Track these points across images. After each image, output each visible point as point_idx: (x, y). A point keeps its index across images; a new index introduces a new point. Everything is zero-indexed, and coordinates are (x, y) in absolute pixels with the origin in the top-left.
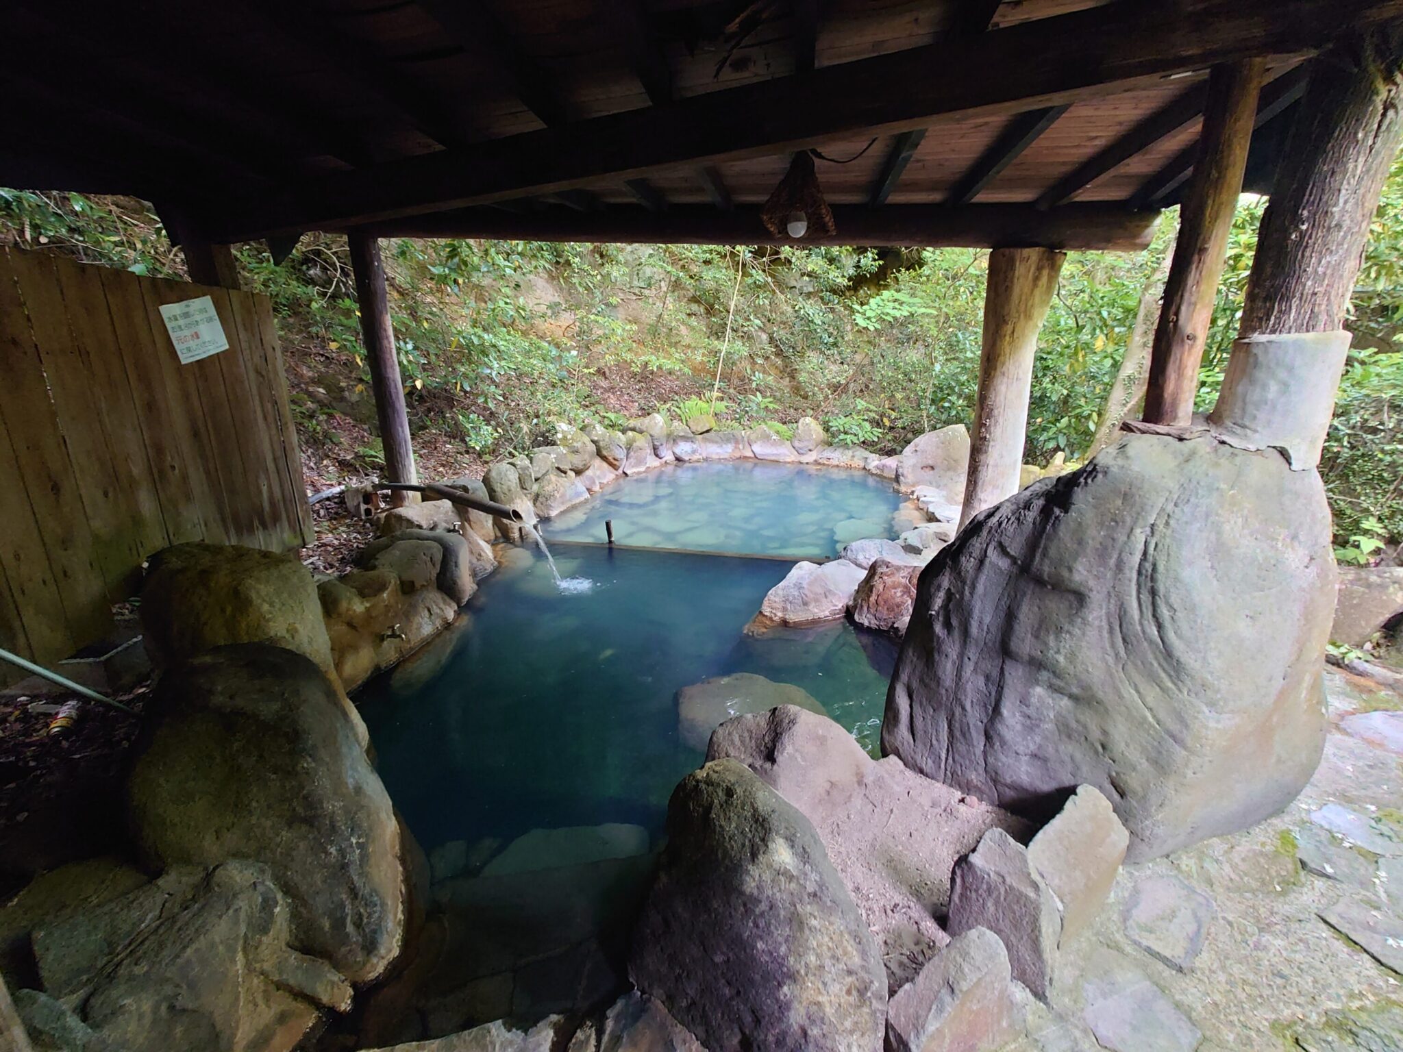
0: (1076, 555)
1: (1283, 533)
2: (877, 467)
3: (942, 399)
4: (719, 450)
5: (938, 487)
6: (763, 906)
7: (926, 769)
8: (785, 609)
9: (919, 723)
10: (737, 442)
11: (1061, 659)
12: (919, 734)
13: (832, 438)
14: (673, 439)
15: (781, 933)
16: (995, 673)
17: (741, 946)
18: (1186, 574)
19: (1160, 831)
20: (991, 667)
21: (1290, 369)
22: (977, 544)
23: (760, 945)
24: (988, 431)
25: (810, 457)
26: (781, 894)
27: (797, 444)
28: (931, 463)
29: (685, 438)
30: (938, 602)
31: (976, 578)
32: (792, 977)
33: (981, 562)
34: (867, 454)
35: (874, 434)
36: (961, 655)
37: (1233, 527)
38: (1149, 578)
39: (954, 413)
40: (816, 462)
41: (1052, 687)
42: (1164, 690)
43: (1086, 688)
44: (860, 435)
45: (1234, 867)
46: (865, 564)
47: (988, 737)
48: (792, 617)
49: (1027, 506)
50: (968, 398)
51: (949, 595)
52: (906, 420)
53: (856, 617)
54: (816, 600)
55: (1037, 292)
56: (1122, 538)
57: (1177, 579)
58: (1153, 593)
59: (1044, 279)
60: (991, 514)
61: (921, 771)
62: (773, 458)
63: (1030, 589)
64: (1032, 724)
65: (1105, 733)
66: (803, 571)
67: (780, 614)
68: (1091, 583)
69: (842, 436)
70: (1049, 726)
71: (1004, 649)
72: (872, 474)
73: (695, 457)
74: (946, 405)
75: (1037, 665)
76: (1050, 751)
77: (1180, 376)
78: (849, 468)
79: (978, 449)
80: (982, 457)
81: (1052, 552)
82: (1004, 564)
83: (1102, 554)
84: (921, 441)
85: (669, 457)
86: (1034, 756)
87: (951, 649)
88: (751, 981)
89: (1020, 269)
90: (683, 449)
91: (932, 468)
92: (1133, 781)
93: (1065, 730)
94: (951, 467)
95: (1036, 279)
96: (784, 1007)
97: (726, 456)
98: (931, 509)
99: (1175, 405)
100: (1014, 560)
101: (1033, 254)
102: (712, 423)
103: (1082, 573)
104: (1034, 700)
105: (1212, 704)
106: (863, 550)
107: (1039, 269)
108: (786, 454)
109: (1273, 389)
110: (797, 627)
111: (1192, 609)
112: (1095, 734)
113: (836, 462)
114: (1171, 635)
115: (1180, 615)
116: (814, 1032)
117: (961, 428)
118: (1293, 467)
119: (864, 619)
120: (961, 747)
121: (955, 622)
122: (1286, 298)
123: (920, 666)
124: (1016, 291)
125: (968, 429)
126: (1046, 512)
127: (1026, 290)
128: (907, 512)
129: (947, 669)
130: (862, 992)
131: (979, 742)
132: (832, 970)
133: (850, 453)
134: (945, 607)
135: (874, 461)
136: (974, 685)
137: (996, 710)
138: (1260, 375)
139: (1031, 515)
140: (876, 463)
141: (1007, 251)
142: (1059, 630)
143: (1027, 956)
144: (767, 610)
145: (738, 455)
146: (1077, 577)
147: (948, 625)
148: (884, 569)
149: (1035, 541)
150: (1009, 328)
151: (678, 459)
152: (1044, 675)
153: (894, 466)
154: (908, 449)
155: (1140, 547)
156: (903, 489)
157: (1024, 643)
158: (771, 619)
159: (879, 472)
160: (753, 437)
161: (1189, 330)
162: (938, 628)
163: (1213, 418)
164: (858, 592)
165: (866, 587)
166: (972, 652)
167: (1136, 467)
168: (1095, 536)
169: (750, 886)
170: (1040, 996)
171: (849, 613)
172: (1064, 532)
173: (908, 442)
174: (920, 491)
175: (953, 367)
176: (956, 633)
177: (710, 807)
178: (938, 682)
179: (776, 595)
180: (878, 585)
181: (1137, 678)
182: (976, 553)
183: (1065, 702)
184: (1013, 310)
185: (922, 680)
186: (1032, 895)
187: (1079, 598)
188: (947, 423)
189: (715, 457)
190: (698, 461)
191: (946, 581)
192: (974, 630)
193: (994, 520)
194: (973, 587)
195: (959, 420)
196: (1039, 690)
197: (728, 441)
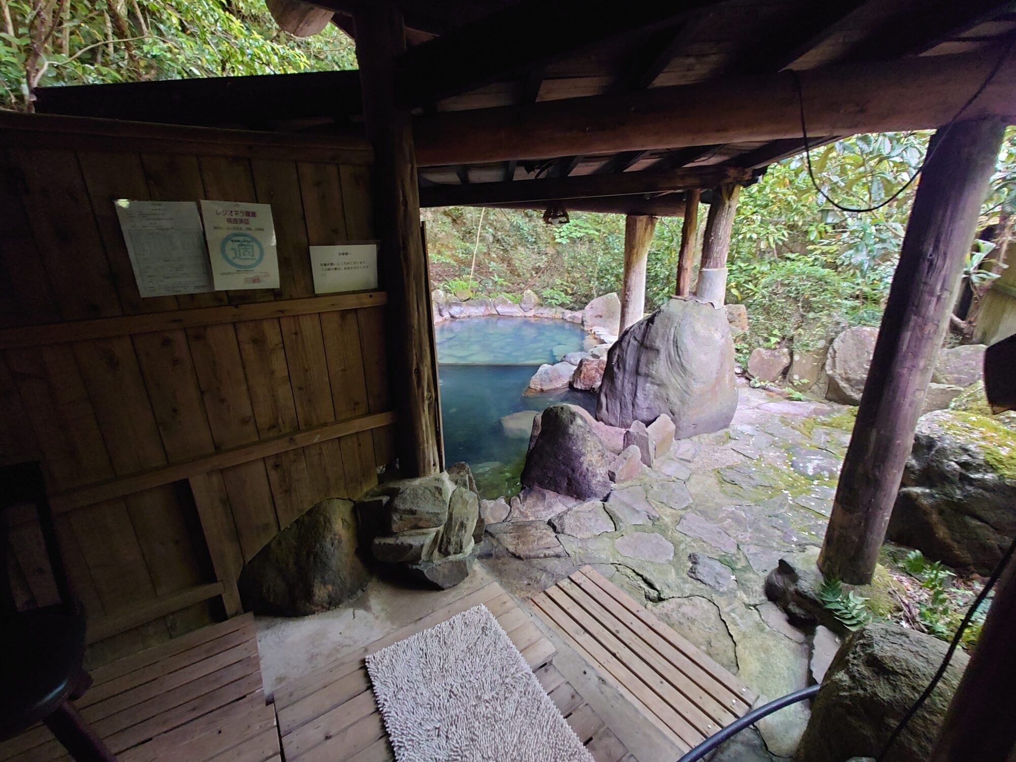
0: (656, 338)
1: (713, 328)
2: (570, 317)
3: (602, 277)
4: (476, 311)
5: (604, 327)
6: (575, 437)
7: (613, 423)
8: (541, 385)
9: (609, 406)
10: (487, 305)
11: (654, 372)
12: (610, 410)
13: (543, 302)
14: (449, 305)
15: (580, 443)
16: (634, 382)
17: (569, 450)
18: (685, 341)
19: (684, 424)
20: (633, 380)
21: (712, 280)
22: (627, 337)
23: (574, 448)
24: (628, 297)
25: (531, 313)
26: (579, 432)
27: (523, 305)
28: (600, 314)
29: (456, 304)
30: (615, 360)
31: (627, 349)
32: (584, 454)
33: (629, 343)
34: (563, 310)
35: (568, 300)
36: (623, 377)
37: (698, 327)
38: (675, 343)
39: (609, 285)
40: (535, 316)
41: (652, 383)
42: (682, 377)
43: (661, 381)
44: (560, 300)
45: (710, 440)
46: (574, 363)
47: (633, 405)
48: (545, 388)
49: (642, 324)
50: (617, 276)
51: (619, 356)
52: (583, 291)
53: (575, 386)
54: (556, 379)
55: (647, 235)
56: (668, 331)
57: (683, 342)
58: (677, 347)
59: (649, 230)
60: (631, 328)
61: (611, 425)
62: (509, 314)
63: (644, 350)
64: (646, 397)
65: (667, 395)
66: (545, 367)
67: (539, 387)
68: (661, 346)
69: (549, 301)
70: (651, 396)
71: (637, 373)
72: (568, 322)
73: (462, 315)
74: (605, 280)
75: (647, 376)
76: (652, 405)
77: (684, 281)
78: (553, 319)
79: (624, 306)
80: (626, 309)
81: (649, 338)
82: (636, 343)
83: (663, 336)
84: (595, 302)
85: (447, 316)
86: (648, 408)
87: (620, 376)
88: (572, 460)
89: (639, 225)
90: (455, 310)
91: (601, 317)
92: (676, 409)
93: (657, 397)
94: (611, 315)
95: (646, 229)
96: (581, 464)
97: (481, 314)
98: (602, 338)
99: (683, 290)
100: (638, 341)
101: (643, 219)
102: (471, 295)
103: (658, 343)
104: (647, 388)
105: (694, 380)
106: (573, 357)
107: (647, 225)
108: (516, 311)
109: (708, 285)
110: (548, 391)
111: (687, 351)
112: (665, 396)
113: (546, 316)
114: (682, 360)
115: (684, 353)
116: (590, 469)
117: (615, 294)
118: (716, 308)
119: (578, 386)
120: (625, 411)
121: (621, 366)
122: (710, 258)
123: (610, 384)
124: (638, 234)
125: (618, 294)
126: (647, 325)
127: (642, 234)
128: (589, 340)
129: (619, 383)
130: (602, 456)
131: (630, 407)
132: (594, 451)
133: (554, 310)
134: (617, 361)
135: (568, 314)
136: (628, 387)
137: (635, 395)
138: (705, 281)
139: (643, 326)
140: (569, 315)
141: (633, 216)
142: (653, 363)
143: (645, 455)
144: (532, 386)
145: (487, 313)
146: (657, 345)
147: (619, 368)
148: (586, 362)
149: (644, 335)
150: (635, 251)
151: (452, 317)
152: (649, 379)
153: (580, 317)
154: (587, 307)
155: (673, 333)
156: (586, 329)
157: (643, 370)
158: (535, 390)
159: (571, 320)
160: (497, 302)
161: (685, 267)
162: (615, 369)
163: (695, 294)
164: (574, 374)
165: (578, 371)
166: (627, 376)
167: (671, 310)
168: (661, 331)
169: (571, 431)
170: (649, 466)
171: (571, 385)
172: (652, 331)
173: (586, 304)
174: (595, 329)
175: (608, 258)
176: (622, 370)
177: (557, 413)
178: (616, 388)
179: (536, 378)
180: (584, 369)
181: (675, 375)
182: (627, 341)
183: (656, 387)
184: (637, 243)
185: (610, 390)
186: (646, 435)
187: (658, 351)
188: (606, 292)
189: (474, 315)
190: (464, 318)
191: (617, 352)
192: (627, 368)
193: (632, 329)
194: (626, 352)
195: (612, 291)
196: (648, 385)
197: (482, 305)
